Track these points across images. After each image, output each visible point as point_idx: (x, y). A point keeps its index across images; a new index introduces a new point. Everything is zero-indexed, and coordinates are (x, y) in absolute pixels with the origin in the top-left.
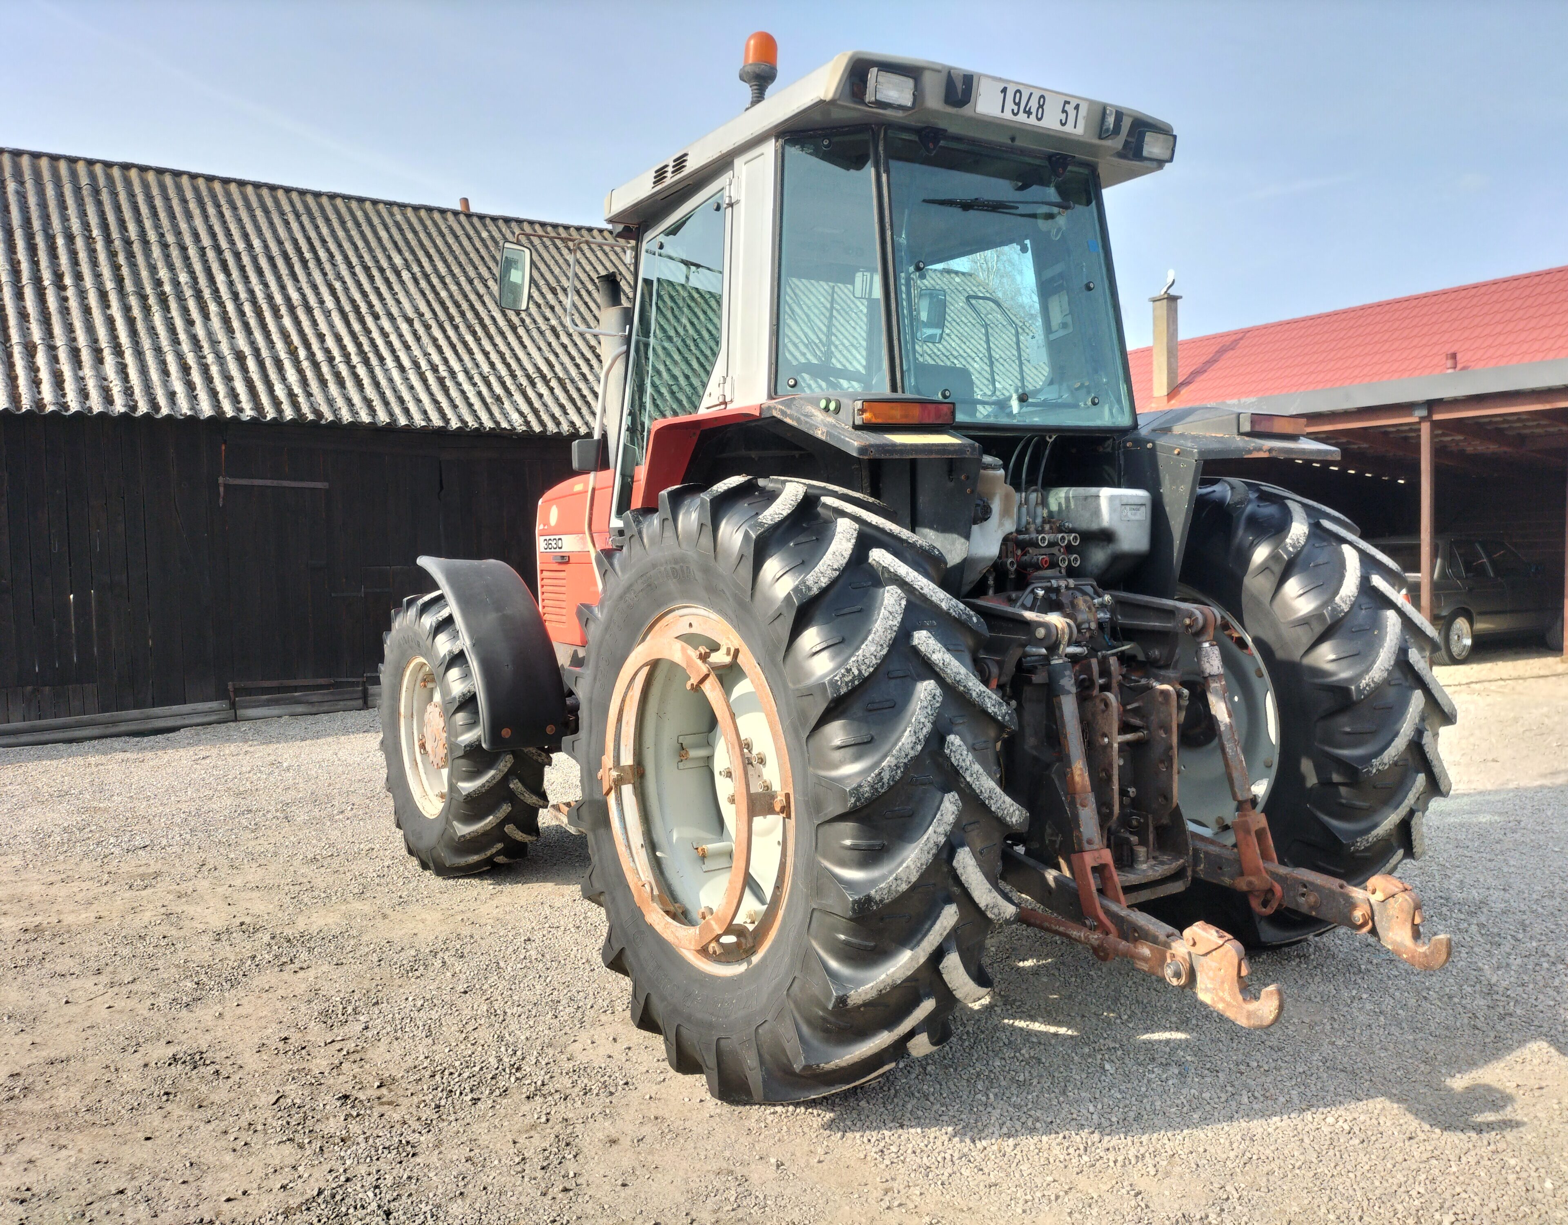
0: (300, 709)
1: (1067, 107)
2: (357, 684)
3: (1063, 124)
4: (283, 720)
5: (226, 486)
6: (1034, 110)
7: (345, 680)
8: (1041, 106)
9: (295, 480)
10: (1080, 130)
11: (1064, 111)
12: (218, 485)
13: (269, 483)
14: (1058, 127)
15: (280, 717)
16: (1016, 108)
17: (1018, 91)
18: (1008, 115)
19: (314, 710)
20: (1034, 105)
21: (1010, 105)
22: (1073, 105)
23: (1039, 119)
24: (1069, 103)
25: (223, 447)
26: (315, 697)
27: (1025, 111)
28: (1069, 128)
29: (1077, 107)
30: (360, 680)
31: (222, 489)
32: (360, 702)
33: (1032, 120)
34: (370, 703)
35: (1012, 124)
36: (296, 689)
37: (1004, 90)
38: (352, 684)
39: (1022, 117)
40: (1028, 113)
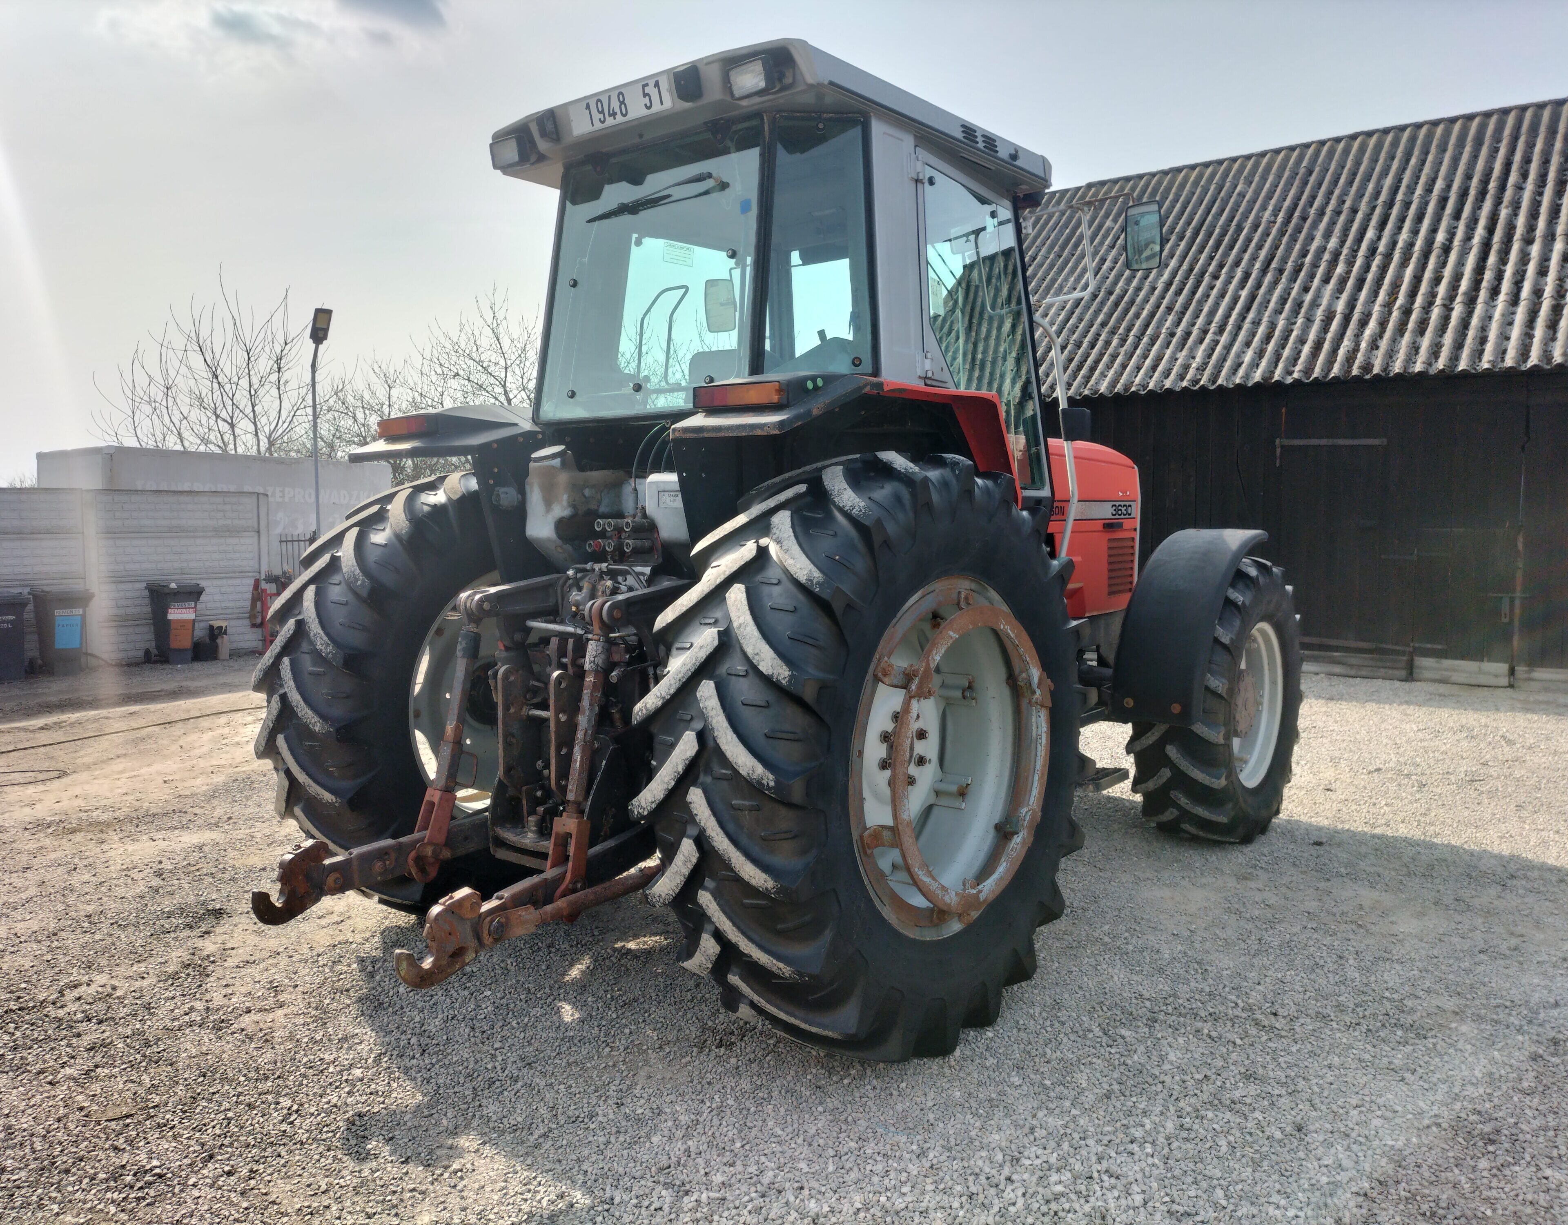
0: (1338, 669)
1: (647, 90)
2: (1404, 653)
3: (649, 108)
4: (1319, 677)
5: (1282, 447)
6: (617, 110)
7: (1390, 647)
8: (622, 103)
9: (1352, 438)
10: (668, 103)
11: (645, 95)
12: (1275, 447)
13: (1324, 442)
14: (646, 112)
15: (1317, 674)
16: (601, 116)
17: (599, 100)
18: (598, 126)
19: (1353, 672)
20: (615, 105)
21: (597, 116)
22: (652, 83)
23: (624, 115)
24: (647, 85)
25: (1284, 410)
26: (1354, 659)
27: (610, 115)
28: (657, 108)
29: (657, 84)
30: (1407, 649)
31: (1278, 451)
32: (1403, 673)
33: (620, 119)
34: (1415, 675)
35: (604, 132)
36: (1337, 649)
37: (588, 107)
38: (1397, 653)
39: (610, 121)
40: (614, 115)
